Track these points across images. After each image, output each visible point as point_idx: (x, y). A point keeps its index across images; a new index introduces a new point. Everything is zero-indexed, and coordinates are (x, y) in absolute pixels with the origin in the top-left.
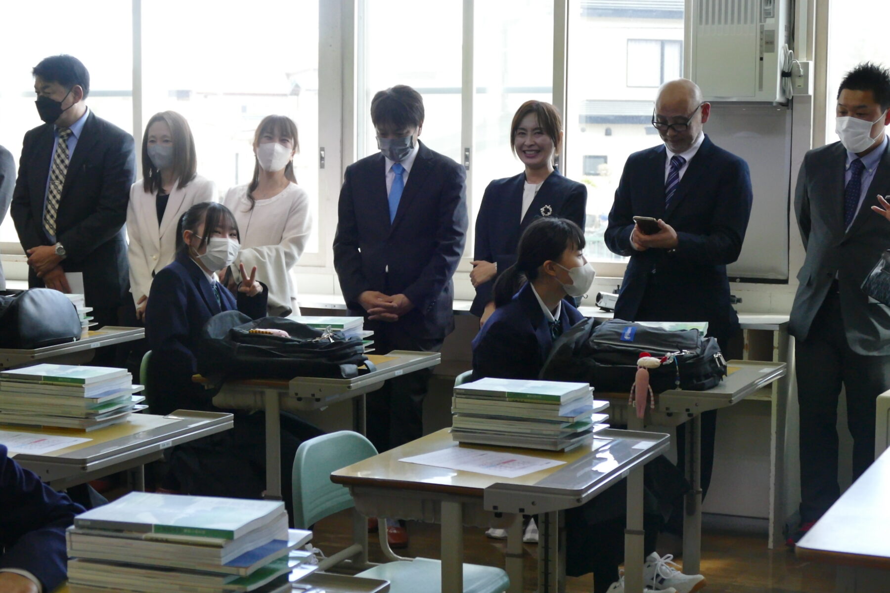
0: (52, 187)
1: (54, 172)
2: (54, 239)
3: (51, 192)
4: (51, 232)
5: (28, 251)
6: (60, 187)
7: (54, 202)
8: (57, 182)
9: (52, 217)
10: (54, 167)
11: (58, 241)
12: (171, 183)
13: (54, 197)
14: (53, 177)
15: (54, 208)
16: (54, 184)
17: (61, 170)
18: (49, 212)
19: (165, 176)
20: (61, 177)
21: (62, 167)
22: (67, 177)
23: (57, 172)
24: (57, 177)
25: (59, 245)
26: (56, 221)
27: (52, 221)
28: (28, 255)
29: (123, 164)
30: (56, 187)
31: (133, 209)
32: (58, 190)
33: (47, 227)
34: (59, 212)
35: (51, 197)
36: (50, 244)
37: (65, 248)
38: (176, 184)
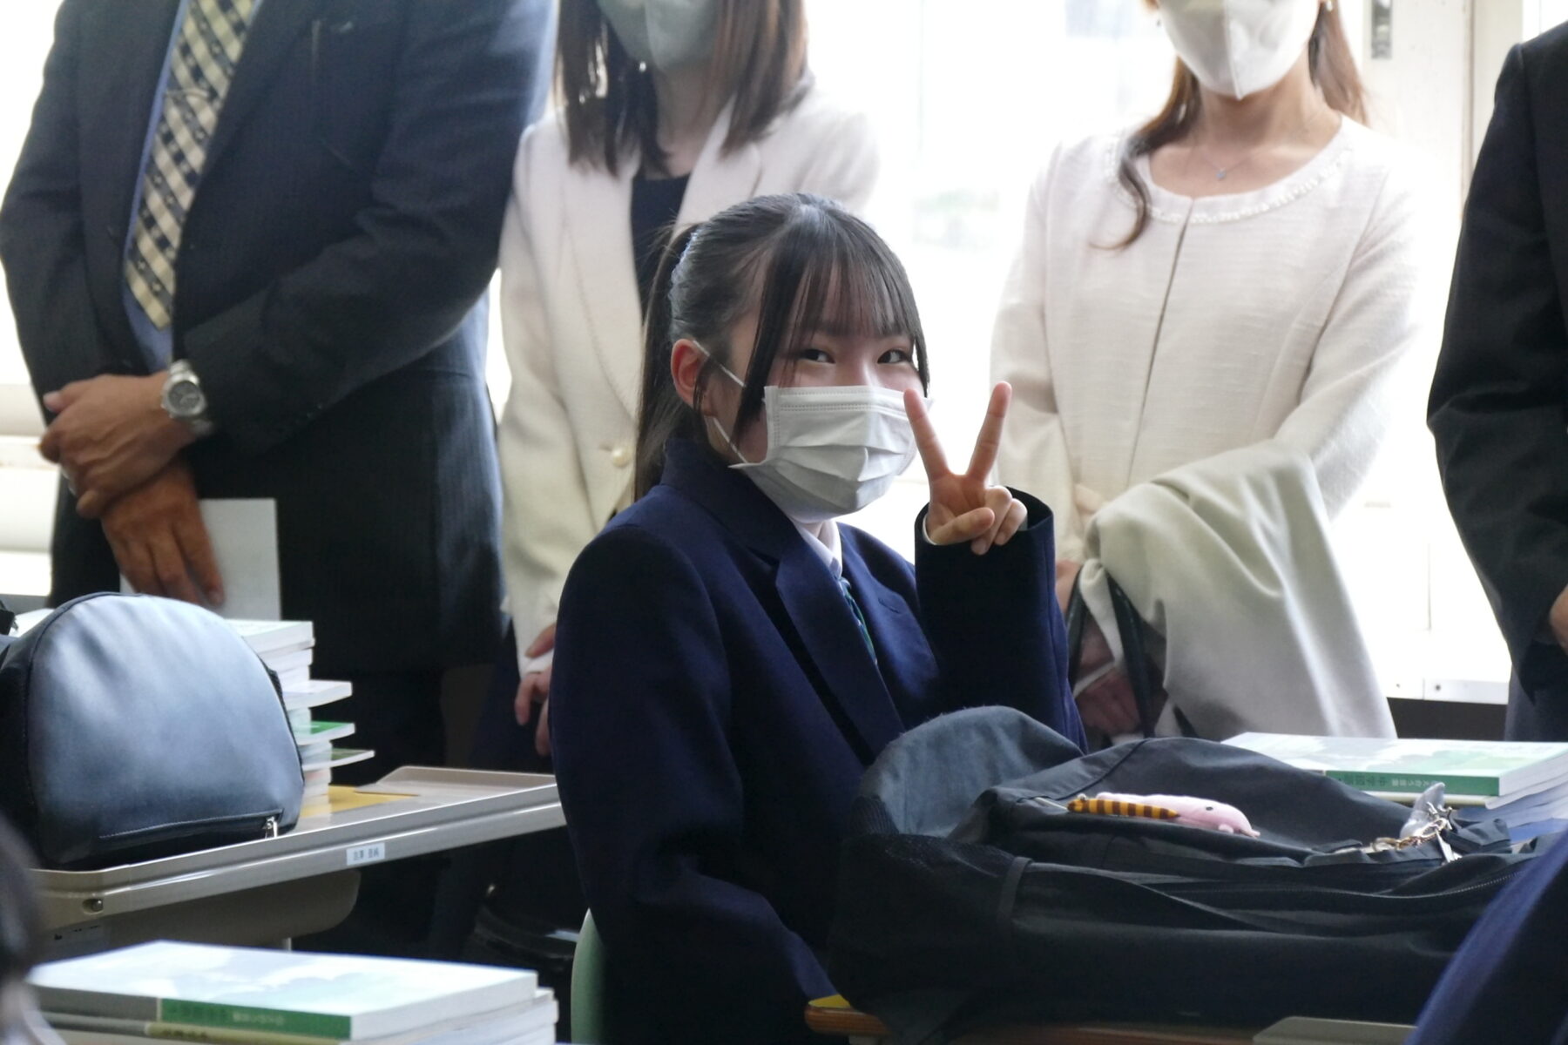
0: (174, 114)
1: (186, 50)
2: (162, 345)
4: (156, 312)
5: (52, 398)
6: (208, 117)
7: (175, 179)
8: (196, 97)
9: (163, 243)
10: (190, 28)
11: (179, 354)
12: (700, 128)
13: (179, 158)
14: (183, 73)
15: (173, 207)
16: (181, 102)
18: (150, 222)
19: (678, 97)
20: (214, 73)
21: (221, 27)
22: (241, 73)
23: (200, 50)
24: (197, 73)
25: (180, 373)
26: (178, 266)
27: (161, 265)
28: (49, 415)
30: (190, 114)
32: (196, 129)
33: (139, 288)
34: (192, 222)
35: (163, 159)
36: (139, 364)
37: (205, 386)
38: (719, 133)
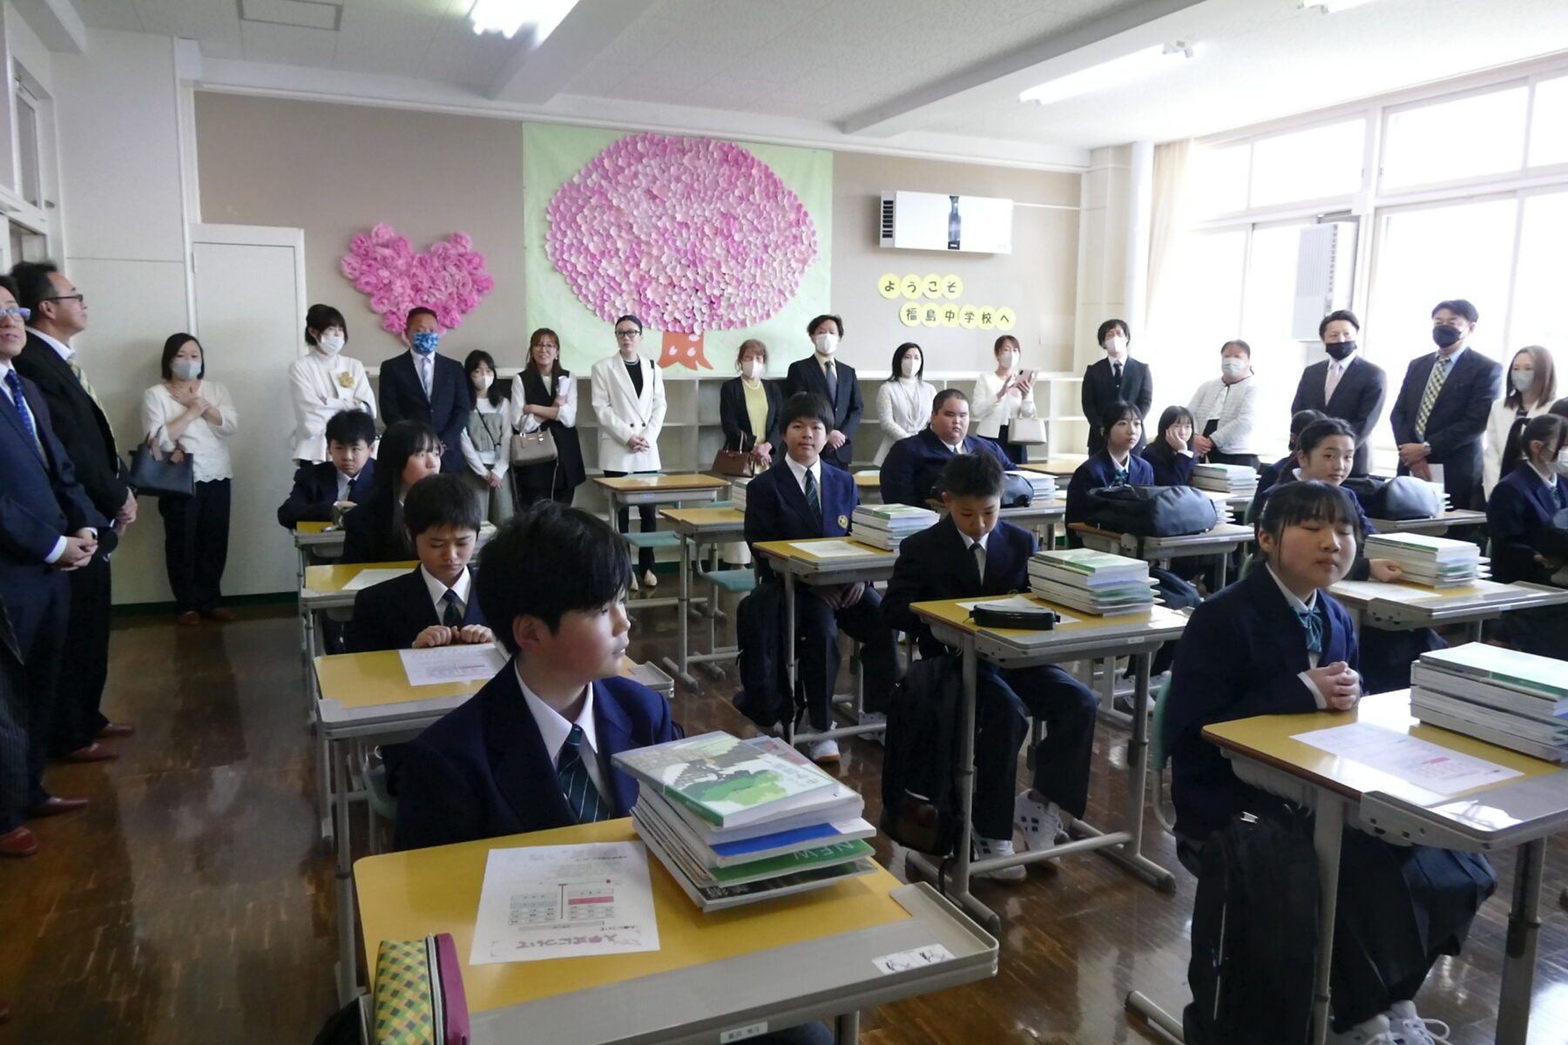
0: (1426, 399)
1: (1429, 388)
2: (1422, 439)
3: (1425, 403)
4: (1421, 433)
5: (1400, 446)
6: (1433, 400)
7: (1426, 410)
8: (1431, 396)
9: (1423, 421)
10: (1431, 385)
11: (1426, 440)
12: (1532, 402)
13: (1427, 407)
14: (1429, 392)
15: (1425, 415)
16: (1428, 397)
17: (1436, 388)
18: (1421, 417)
19: (1525, 397)
20: (1435, 392)
21: (1437, 384)
22: (1440, 393)
23: (1432, 388)
24: (1431, 393)
25: (1426, 444)
26: (1426, 425)
27: (1422, 425)
28: (1400, 449)
29: (1490, 385)
30: (1429, 399)
31: (1494, 422)
32: (1431, 402)
33: (1418, 429)
34: (1429, 419)
35: (1424, 407)
36: (1417, 441)
37: (1431, 446)
38: (1536, 404)
